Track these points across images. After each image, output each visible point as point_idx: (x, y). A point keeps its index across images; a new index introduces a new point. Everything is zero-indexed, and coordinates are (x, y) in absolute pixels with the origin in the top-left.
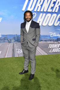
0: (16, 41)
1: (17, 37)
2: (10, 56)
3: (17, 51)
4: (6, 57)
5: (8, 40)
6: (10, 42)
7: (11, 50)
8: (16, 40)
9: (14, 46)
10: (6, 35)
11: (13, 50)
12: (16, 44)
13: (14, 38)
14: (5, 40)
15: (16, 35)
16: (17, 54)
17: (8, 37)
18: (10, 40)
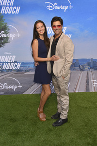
0: (91, 68)
1: (93, 62)
2: (83, 90)
3: (92, 82)
4: (77, 91)
5: (80, 67)
6: (82, 70)
7: (84, 81)
8: (92, 66)
9: (89, 76)
10: (77, 60)
11: (87, 82)
12: (91, 73)
13: (89, 64)
14: (75, 66)
15: (92, 59)
16: (93, 88)
17: (80, 62)
18: (83, 66)
